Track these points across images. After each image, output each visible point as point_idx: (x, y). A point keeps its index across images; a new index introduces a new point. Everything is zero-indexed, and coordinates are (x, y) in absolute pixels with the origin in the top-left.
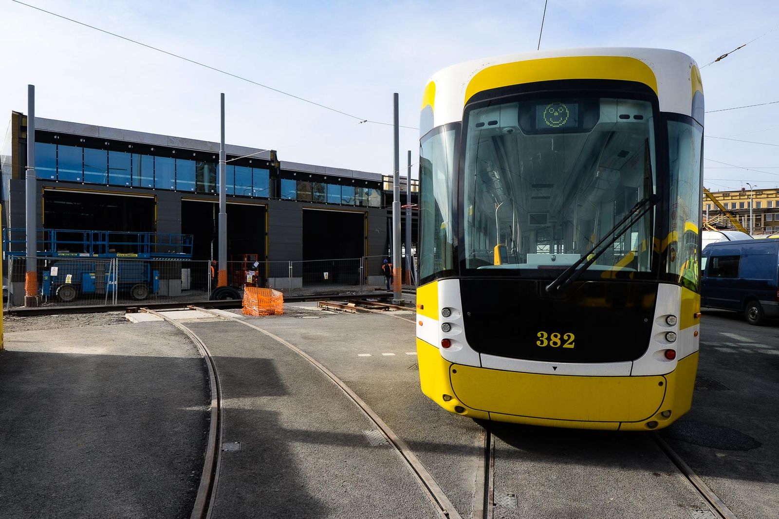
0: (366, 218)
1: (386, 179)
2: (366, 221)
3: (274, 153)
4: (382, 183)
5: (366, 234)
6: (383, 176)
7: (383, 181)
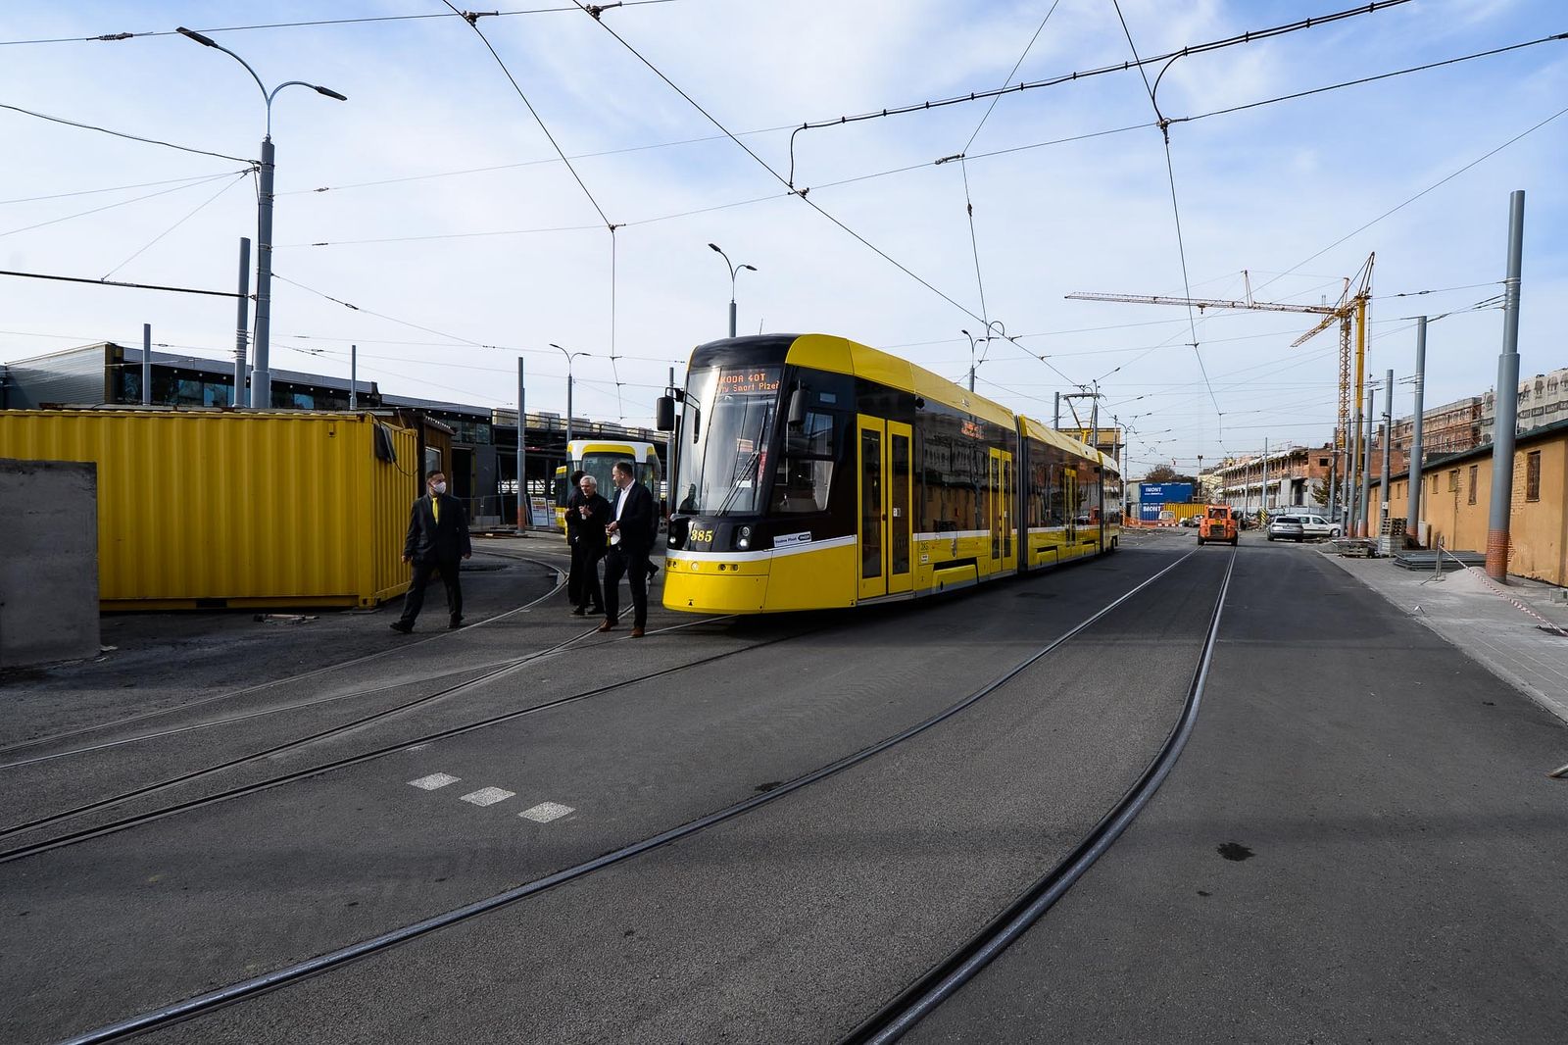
0: (474, 454)
1: (495, 413)
2: (473, 457)
3: (374, 385)
4: (491, 418)
5: (473, 471)
6: (492, 410)
7: (492, 415)
